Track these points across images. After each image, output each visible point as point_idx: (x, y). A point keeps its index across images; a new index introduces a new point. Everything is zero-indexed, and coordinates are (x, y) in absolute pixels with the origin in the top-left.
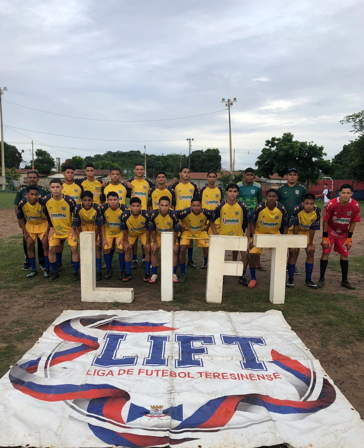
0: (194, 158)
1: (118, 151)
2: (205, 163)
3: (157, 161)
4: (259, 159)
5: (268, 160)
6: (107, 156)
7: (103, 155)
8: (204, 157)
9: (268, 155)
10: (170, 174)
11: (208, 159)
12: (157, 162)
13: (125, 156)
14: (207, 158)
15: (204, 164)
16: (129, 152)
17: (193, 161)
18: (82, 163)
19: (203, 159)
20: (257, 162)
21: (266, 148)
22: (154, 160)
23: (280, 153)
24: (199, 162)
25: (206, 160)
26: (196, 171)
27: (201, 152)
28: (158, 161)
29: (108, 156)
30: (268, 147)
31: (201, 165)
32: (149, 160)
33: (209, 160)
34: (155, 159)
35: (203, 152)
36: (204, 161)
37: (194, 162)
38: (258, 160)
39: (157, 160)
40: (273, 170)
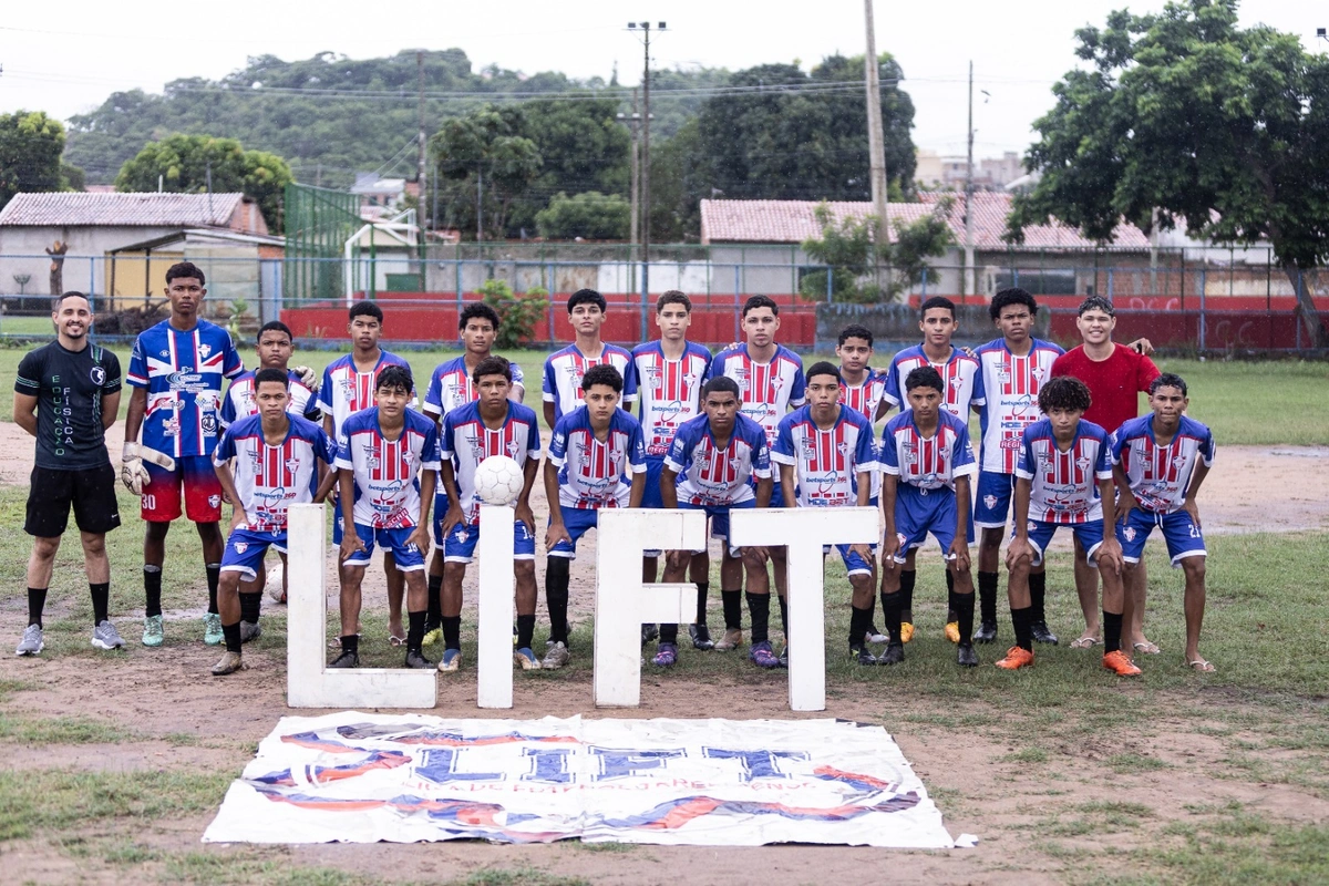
0: (745, 110)
1: (320, 55)
2: (809, 138)
3: (506, 133)
4: (1044, 135)
5: (1086, 140)
6: (250, 84)
7: (225, 81)
8: (807, 105)
9: (1087, 109)
10: (618, 203)
11: (828, 117)
12: (508, 141)
13: (367, 81)
14: (821, 109)
15: (801, 147)
16: (391, 58)
17: (739, 131)
18: (57, 150)
19: (796, 119)
20: (1035, 147)
21: (1081, 69)
22: (484, 129)
23: (1142, 99)
24: (773, 136)
25: (817, 123)
26: (755, 193)
27: (791, 74)
28: (515, 132)
29: (257, 85)
30: (1090, 67)
31: (782, 154)
32: (460, 132)
33: (833, 124)
34: (492, 125)
35: (802, 75)
36: (804, 128)
37: (743, 136)
38: (1037, 137)
39: (509, 128)
40: (1112, 197)
